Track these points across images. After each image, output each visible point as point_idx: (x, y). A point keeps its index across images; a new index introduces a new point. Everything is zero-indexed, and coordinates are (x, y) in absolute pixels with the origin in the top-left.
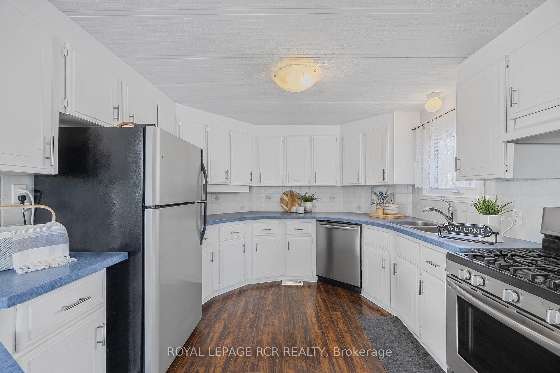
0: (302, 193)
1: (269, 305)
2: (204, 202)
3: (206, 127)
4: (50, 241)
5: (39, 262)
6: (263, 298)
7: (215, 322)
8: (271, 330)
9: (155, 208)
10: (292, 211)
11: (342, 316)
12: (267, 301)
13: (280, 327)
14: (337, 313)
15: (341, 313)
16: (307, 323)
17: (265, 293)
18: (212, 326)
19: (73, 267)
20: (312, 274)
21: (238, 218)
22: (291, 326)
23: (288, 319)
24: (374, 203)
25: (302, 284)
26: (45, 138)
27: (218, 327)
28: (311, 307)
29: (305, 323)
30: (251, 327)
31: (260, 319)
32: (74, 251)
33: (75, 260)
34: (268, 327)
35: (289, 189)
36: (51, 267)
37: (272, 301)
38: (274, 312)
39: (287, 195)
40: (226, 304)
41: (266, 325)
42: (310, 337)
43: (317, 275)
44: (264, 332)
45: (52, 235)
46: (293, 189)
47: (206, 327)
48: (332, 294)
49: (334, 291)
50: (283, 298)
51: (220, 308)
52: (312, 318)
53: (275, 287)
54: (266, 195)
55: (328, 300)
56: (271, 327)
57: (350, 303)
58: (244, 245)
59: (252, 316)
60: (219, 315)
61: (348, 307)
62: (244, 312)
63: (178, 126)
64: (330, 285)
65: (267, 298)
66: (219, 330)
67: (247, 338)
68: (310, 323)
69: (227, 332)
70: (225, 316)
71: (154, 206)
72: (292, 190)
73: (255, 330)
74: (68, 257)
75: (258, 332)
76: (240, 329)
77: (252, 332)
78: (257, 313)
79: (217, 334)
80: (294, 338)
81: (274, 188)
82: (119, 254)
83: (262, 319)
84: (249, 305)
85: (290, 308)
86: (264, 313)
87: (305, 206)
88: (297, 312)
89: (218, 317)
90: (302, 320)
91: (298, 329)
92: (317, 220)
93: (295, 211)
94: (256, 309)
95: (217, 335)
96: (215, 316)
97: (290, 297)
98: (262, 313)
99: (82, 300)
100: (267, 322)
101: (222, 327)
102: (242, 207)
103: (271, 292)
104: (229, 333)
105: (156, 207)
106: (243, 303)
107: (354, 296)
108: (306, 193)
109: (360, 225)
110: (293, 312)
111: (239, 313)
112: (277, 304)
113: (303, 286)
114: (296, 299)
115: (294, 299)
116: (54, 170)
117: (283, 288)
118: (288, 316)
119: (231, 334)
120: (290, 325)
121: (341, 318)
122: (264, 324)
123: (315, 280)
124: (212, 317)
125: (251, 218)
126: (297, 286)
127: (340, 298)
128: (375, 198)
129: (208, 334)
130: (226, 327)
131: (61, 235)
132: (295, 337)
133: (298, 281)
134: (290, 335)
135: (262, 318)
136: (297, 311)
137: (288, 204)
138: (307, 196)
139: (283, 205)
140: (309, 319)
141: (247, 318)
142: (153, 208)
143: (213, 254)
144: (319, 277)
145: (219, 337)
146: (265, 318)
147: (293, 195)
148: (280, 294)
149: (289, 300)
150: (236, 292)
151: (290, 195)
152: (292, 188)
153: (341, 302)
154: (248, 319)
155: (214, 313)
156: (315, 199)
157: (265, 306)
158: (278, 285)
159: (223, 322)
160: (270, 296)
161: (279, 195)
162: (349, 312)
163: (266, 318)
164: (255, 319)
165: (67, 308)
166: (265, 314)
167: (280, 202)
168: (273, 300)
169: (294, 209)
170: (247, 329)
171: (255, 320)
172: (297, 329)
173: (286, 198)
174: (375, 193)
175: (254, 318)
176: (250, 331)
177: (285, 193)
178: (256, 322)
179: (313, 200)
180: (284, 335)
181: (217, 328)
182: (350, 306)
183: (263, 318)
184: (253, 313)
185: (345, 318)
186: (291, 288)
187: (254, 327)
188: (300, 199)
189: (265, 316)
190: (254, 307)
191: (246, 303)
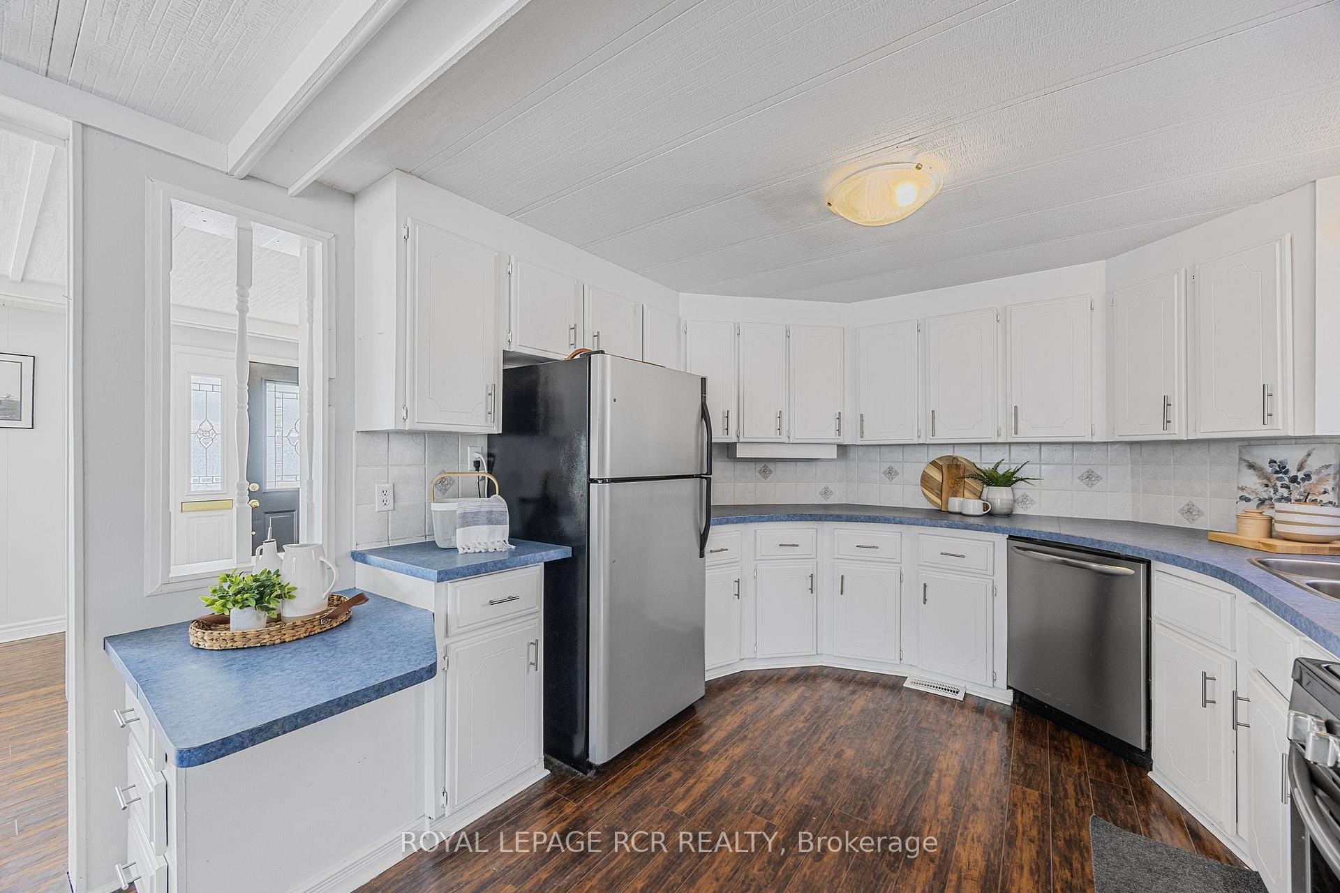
0: (985, 461)
1: (852, 716)
2: (705, 477)
3: (736, 327)
4: (491, 520)
5: (479, 543)
6: (843, 699)
7: (728, 712)
8: (829, 762)
9: (603, 483)
10: (950, 510)
11: (1042, 802)
12: (850, 708)
13: (853, 765)
14: (1028, 790)
15: (1042, 797)
16: (925, 781)
17: (853, 692)
18: (720, 716)
19: (512, 553)
20: (994, 680)
21: (795, 515)
22: (880, 773)
23: (881, 756)
24: (1248, 500)
25: (960, 697)
26: (487, 388)
27: (731, 721)
28: (956, 754)
29: (920, 779)
30: (790, 743)
31: (817, 736)
32: (513, 537)
33: (513, 547)
34: (825, 756)
35: (948, 452)
36: (487, 552)
37: (861, 711)
38: (855, 734)
39: (940, 468)
40: (762, 689)
41: (823, 750)
42: (915, 809)
43: (1009, 687)
44: (813, 761)
45: (492, 511)
46: (960, 453)
47: (709, 715)
48: (1042, 746)
49: (1052, 738)
50: (891, 714)
51: (746, 692)
52: (944, 776)
53: (884, 687)
54: (885, 466)
55: (1018, 754)
56: (833, 757)
57: (1091, 782)
58: (812, 576)
59: (801, 725)
60: (740, 704)
61: (1075, 790)
62: (789, 715)
63: (683, 333)
64: (1049, 723)
65: (853, 702)
66: (729, 728)
67: (773, 759)
68: (932, 783)
69: (741, 735)
70: (750, 708)
71: (601, 479)
72: (956, 454)
73: (796, 750)
74: (507, 542)
75: (800, 758)
76: (767, 738)
77: (788, 753)
78: (815, 723)
79: (723, 732)
80: (873, 796)
81: (931, 448)
82: (558, 548)
83: (820, 737)
84: (805, 703)
85: (897, 738)
86: (831, 727)
87: (989, 497)
88: (912, 753)
89: (736, 705)
90: (916, 772)
91: (893, 784)
92: (1011, 538)
93: (957, 510)
94: (817, 715)
95: (721, 735)
96: (732, 703)
97: (911, 716)
98: (826, 727)
99: (510, 599)
100: (828, 747)
101: (736, 725)
102: (826, 492)
103: (870, 694)
104: (745, 737)
105: (604, 481)
106: (795, 696)
107: (1120, 771)
108: (998, 464)
109: (1148, 563)
110: (900, 748)
111: (778, 712)
112: (872, 721)
113: (962, 705)
114: (923, 725)
115: (919, 723)
116: (497, 429)
117: (903, 694)
118: (884, 752)
119: (748, 742)
120: (878, 768)
121: (1036, 806)
122: (820, 747)
123: (1005, 698)
124: (726, 704)
125: (826, 516)
126: (943, 700)
127: (1062, 761)
128: (1252, 481)
129: (709, 727)
130: (743, 726)
131: (502, 513)
132: (878, 796)
133: (953, 690)
134: (868, 787)
135: (822, 736)
136: (913, 749)
137: (941, 491)
138: (1001, 470)
139: (927, 493)
140: (936, 775)
141: (790, 726)
142: (599, 481)
143: (738, 582)
144: (1017, 694)
145: (724, 737)
146: (828, 738)
147: (958, 467)
148: (888, 702)
149: (906, 721)
150: (792, 673)
151: (949, 466)
152: (956, 449)
153: (1059, 771)
154: (792, 729)
155: (733, 697)
156: (1022, 480)
157: (839, 717)
158: (894, 685)
159: (742, 717)
160: (861, 701)
161: (922, 467)
162: (1071, 802)
163: (830, 739)
164: (806, 733)
165: (492, 603)
166: (831, 731)
167: (921, 485)
168: (863, 711)
169: (955, 504)
170: (781, 744)
171: (804, 735)
172: (891, 783)
173: (937, 475)
174: (1251, 466)
175: (804, 730)
176: (785, 749)
177: (933, 463)
178: (805, 739)
179: (1017, 481)
180: (855, 781)
181: (727, 722)
182: (1085, 788)
183: (823, 738)
184: (806, 721)
185: (1047, 809)
186: (926, 699)
187: (797, 745)
188: (975, 477)
189: (831, 734)
190: (816, 710)
191: (803, 698)
